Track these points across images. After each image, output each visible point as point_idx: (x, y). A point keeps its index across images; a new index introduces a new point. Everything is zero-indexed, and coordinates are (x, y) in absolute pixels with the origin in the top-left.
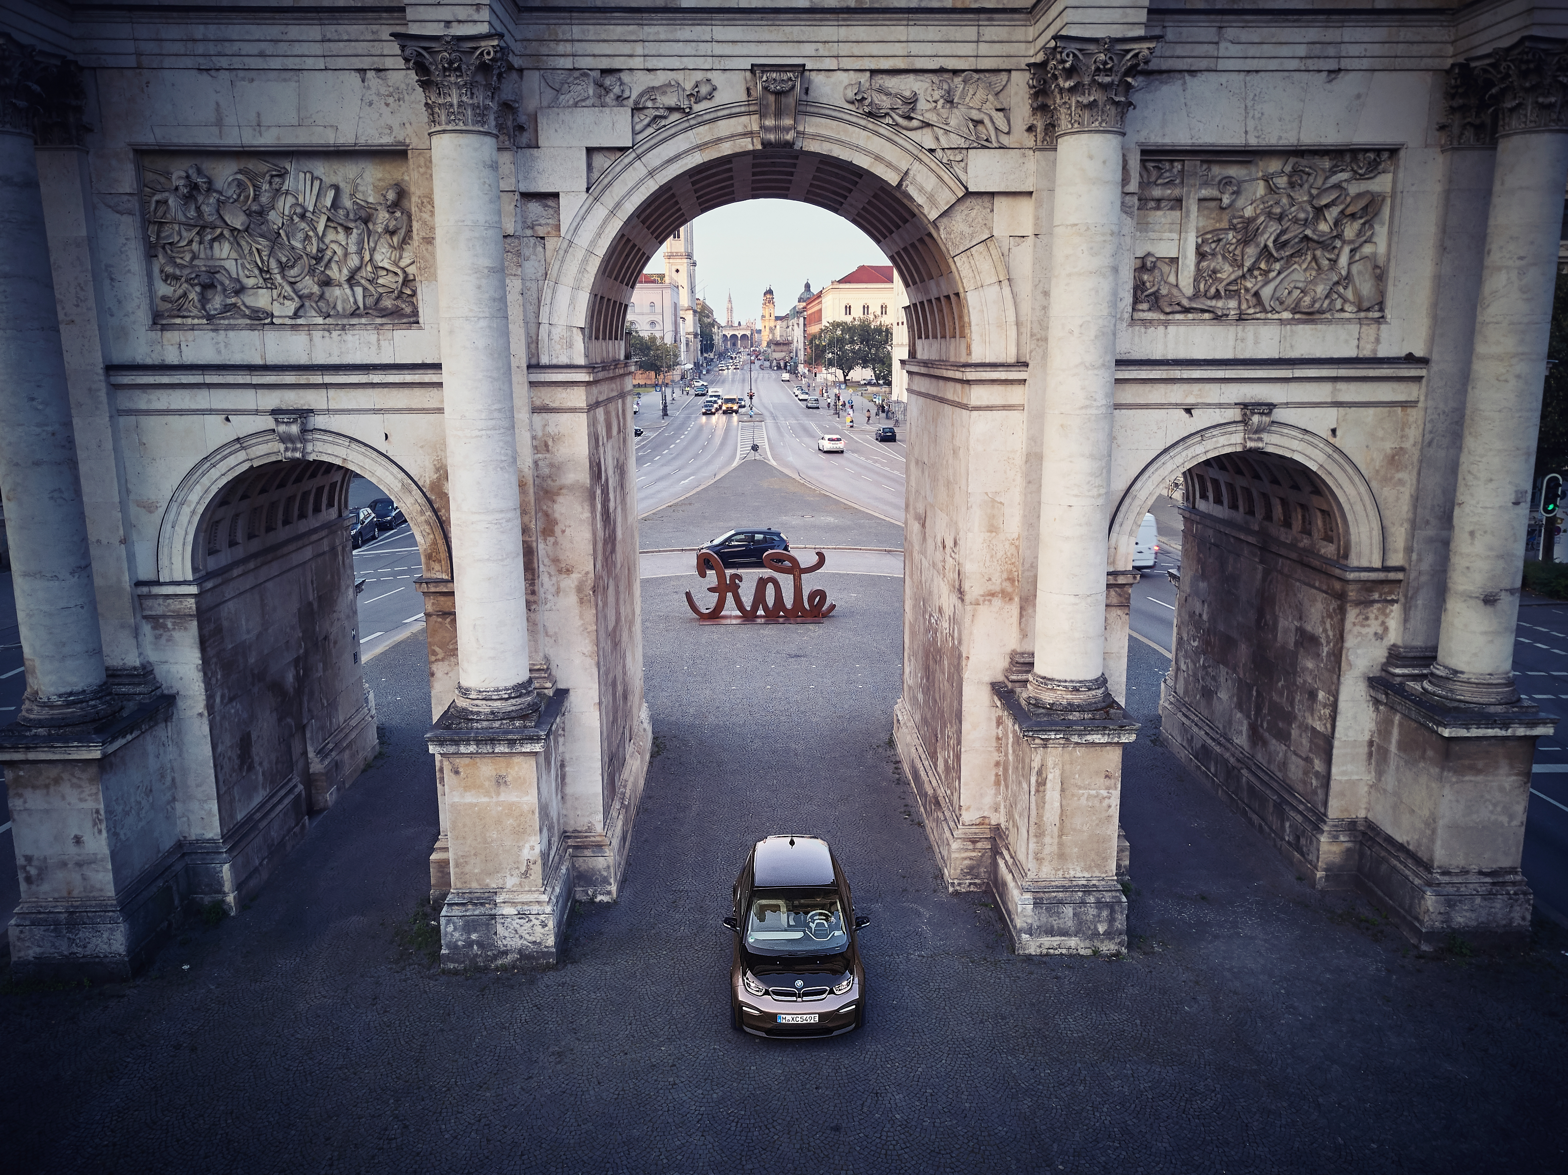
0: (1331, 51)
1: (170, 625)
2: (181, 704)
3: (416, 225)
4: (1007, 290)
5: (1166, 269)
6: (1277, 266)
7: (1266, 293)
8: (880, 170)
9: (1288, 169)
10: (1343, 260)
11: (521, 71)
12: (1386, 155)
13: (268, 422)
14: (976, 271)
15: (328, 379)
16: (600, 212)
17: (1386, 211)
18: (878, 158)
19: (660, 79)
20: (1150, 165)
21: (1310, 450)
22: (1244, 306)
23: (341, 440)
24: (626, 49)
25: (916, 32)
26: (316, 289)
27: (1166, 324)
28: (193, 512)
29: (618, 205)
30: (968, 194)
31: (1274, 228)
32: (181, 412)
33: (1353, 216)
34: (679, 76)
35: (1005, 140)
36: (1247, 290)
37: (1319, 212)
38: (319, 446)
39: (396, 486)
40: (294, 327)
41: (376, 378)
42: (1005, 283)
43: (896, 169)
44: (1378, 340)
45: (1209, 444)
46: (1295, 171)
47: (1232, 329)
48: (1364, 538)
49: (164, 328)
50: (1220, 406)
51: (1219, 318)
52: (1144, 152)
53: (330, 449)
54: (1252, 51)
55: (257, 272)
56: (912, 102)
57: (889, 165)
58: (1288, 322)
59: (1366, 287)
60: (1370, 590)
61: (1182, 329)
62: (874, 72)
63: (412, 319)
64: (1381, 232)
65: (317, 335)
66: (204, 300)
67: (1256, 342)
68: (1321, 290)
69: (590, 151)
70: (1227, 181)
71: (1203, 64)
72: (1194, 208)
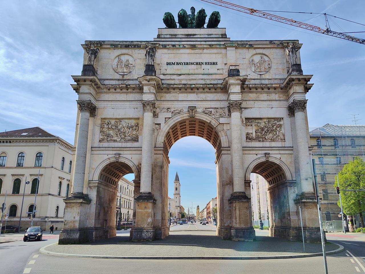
0: (271, 105)
1: (93, 188)
2: (92, 202)
3: (139, 128)
4: (226, 137)
5: (251, 134)
6: (268, 134)
7: (266, 137)
8: (207, 121)
9: (267, 121)
10: (278, 133)
11: (156, 108)
12: (281, 119)
13: (114, 156)
14: (222, 134)
15: (124, 149)
16: (167, 126)
17: (283, 126)
18: (207, 119)
19: (176, 109)
20: (247, 120)
21: (277, 161)
22: (263, 139)
23: (124, 158)
24: (171, 105)
25: (211, 103)
26: (124, 137)
27: (251, 142)
28: (100, 169)
29: (169, 125)
30: (220, 124)
31: (266, 129)
32: (101, 154)
33: (278, 127)
34: (178, 109)
35: (225, 117)
36: (263, 137)
37: (273, 126)
38: (121, 159)
39: (132, 166)
40: (120, 142)
41: (131, 149)
42: (226, 136)
43: (209, 121)
44: (285, 144)
45: (260, 160)
46: (268, 121)
47: (262, 143)
48: (288, 175)
49: (101, 142)
50: (261, 154)
51: (260, 141)
52: (245, 118)
53: (123, 160)
54: (259, 105)
55: (115, 134)
56: (211, 112)
57: (208, 120)
58: (271, 142)
59: (282, 137)
60: (291, 184)
61: (254, 142)
62: (205, 108)
63: (138, 141)
64: (283, 129)
65: (123, 143)
66: (107, 139)
67: (266, 145)
68: (275, 137)
69: (165, 118)
70: (258, 123)
71: (253, 107)
72: (254, 126)
